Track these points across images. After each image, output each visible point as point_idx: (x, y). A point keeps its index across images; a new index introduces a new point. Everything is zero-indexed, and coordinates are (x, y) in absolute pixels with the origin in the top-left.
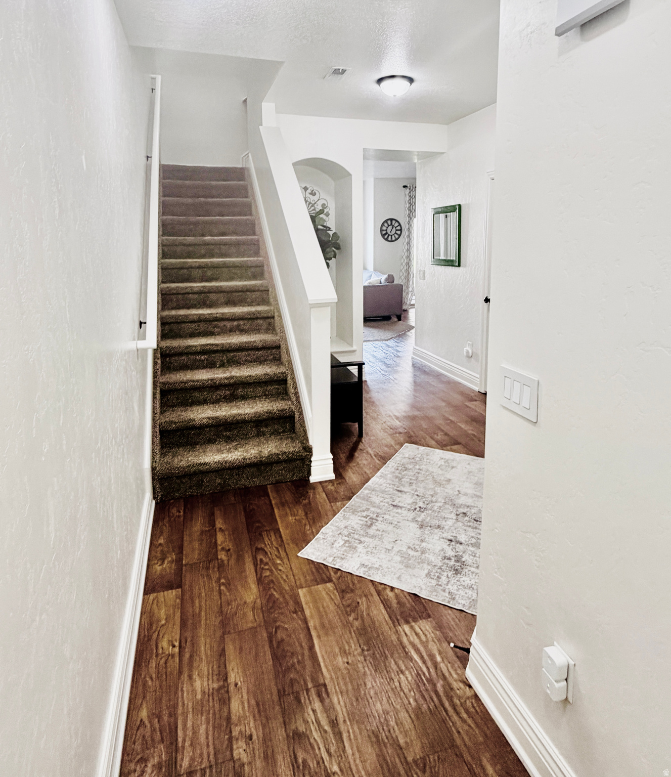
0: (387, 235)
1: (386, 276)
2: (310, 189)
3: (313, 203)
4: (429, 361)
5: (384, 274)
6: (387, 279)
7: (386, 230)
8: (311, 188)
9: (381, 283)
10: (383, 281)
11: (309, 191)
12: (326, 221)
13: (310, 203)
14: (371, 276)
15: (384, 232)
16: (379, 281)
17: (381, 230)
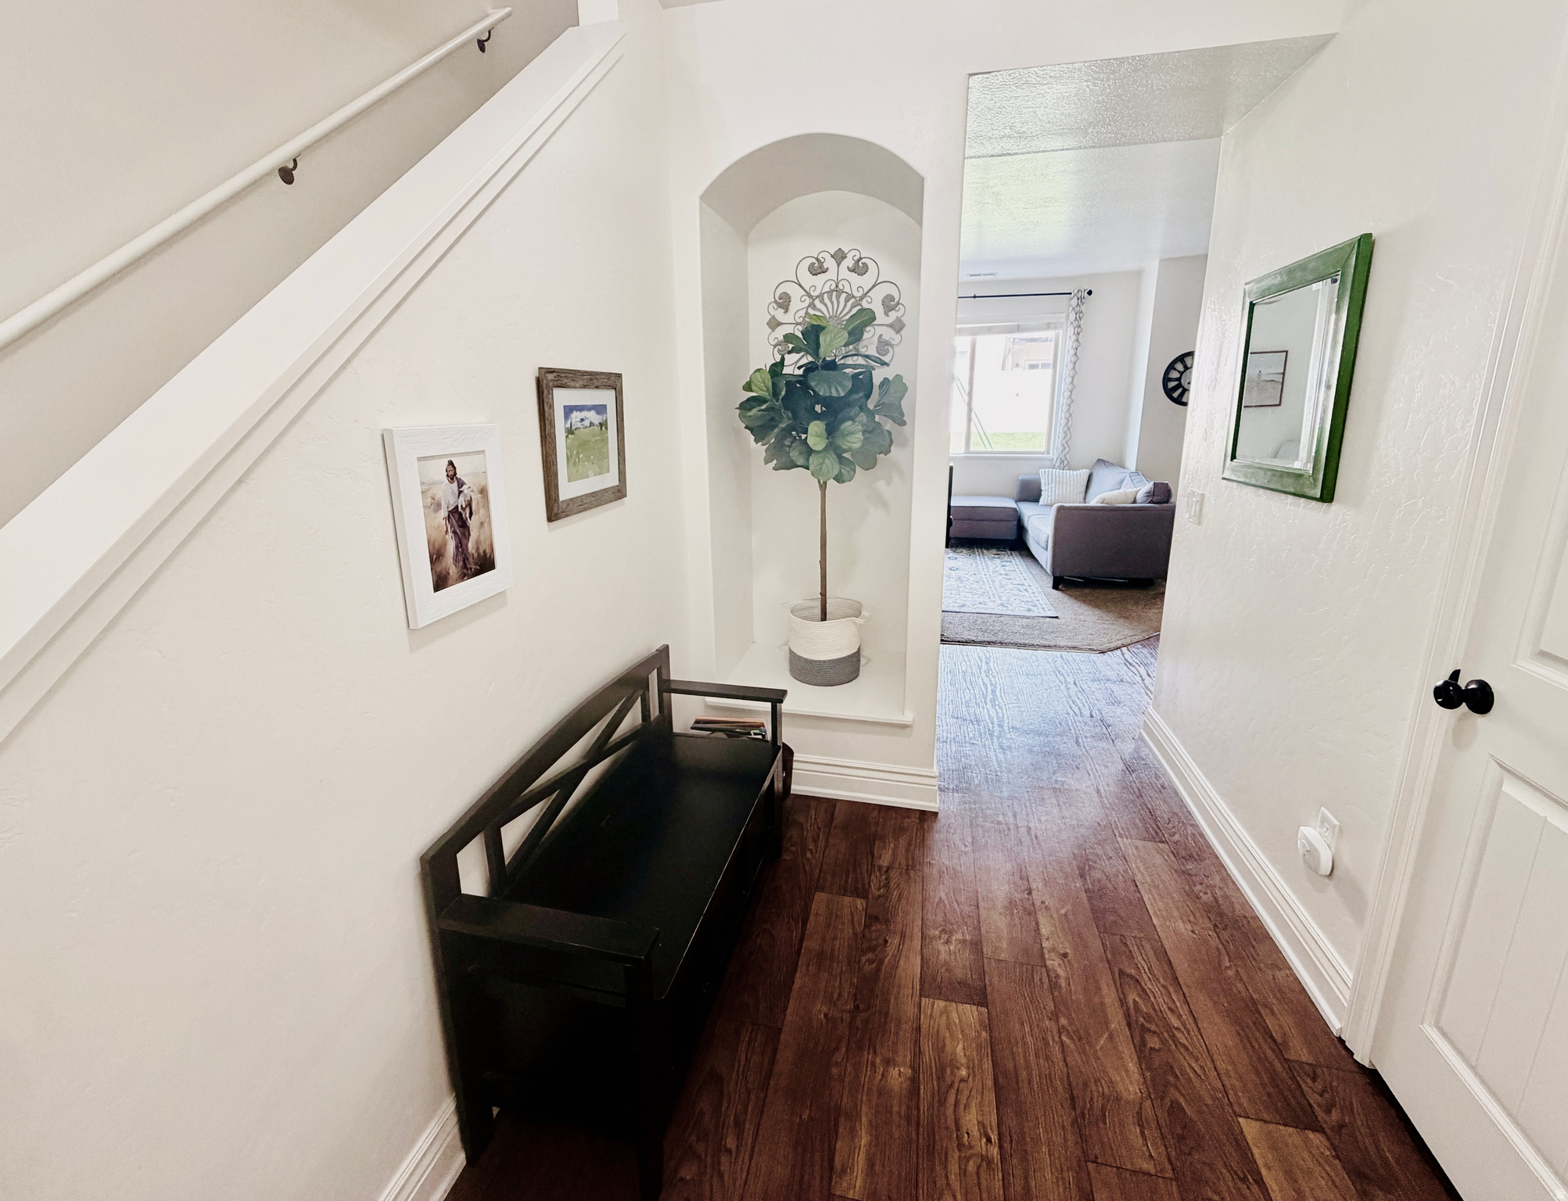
0: (1180, 390)
1: (1149, 486)
2: (850, 256)
3: (858, 294)
4: (1183, 780)
5: (1148, 478)
6: (1151, 495)
7: (1179, 379)
8: (854, 252)
9: (1134, 502)
10: (1140, 496)
11: (849, 262)
12: (892, 346)
13: (850, 296)
14: (1122, 481)
15: (1171, 384)
16: (1132, 500)
17: (1166, 379)
